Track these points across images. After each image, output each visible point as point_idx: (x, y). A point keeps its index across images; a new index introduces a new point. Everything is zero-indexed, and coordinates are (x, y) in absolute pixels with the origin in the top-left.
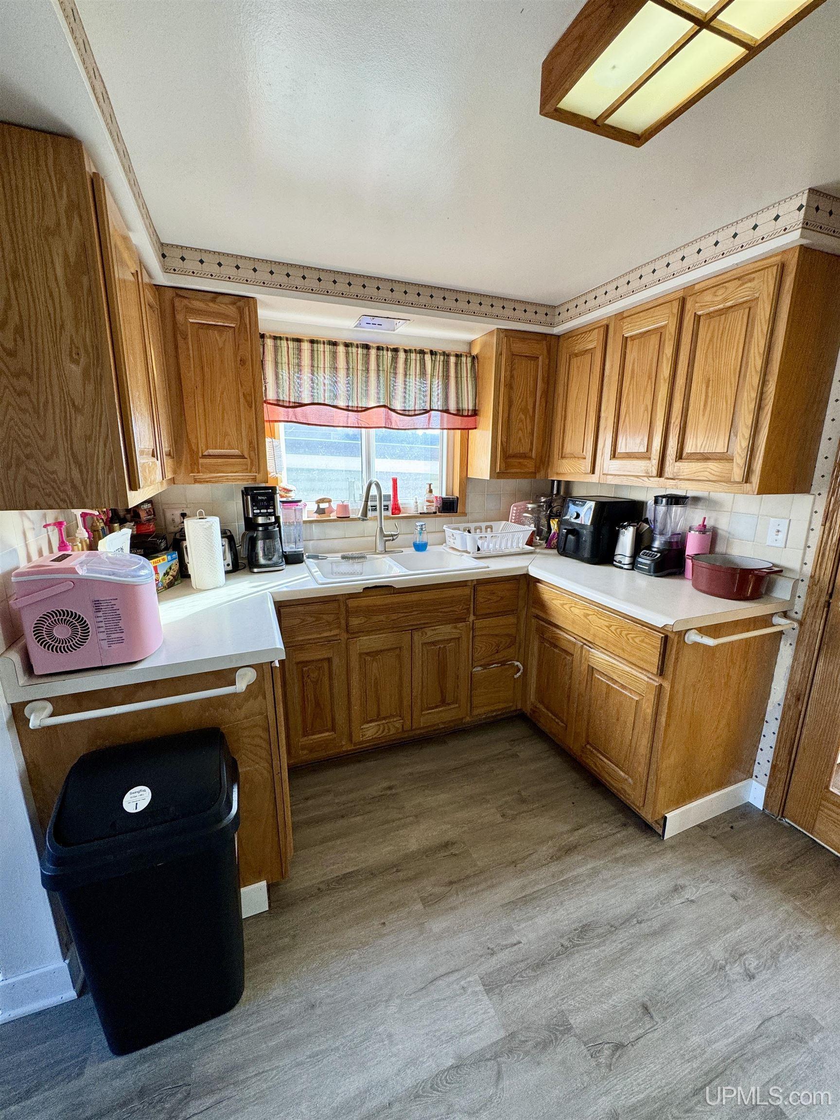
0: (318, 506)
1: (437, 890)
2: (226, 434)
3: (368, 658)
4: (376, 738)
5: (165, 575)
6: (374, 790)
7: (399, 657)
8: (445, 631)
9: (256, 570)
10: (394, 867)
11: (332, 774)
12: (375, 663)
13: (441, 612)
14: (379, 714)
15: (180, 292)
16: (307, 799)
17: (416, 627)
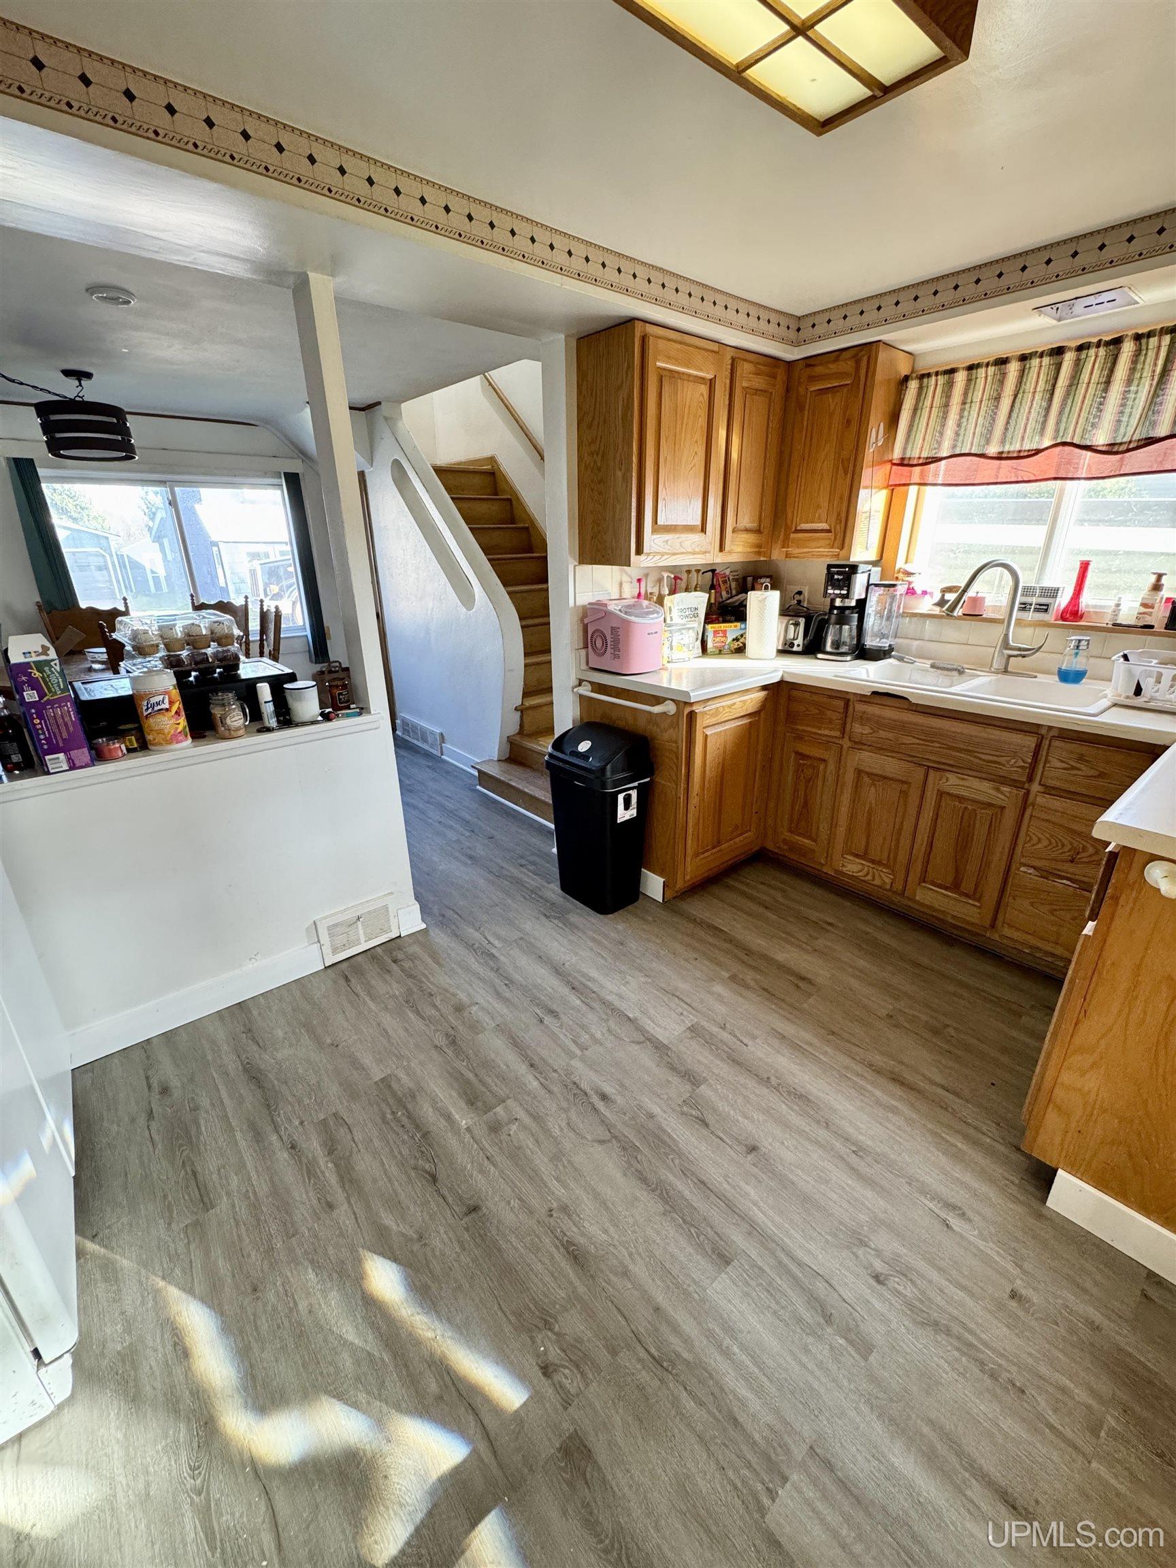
0: (943, 596)
1: (752, 983)
2: (819, 507)
3: (866, 779)
4: (856, 877)
5: (734, 640)
6: (814, 915)
7: (904, 794)
8: (982, 789)
9: (820, 656)
10: (749, 952)
11: (807, 887)
12: (873, 789)
13: (978, 758)
14: (866, 853)
15: (809, 362)
16: (762, 883)
17: (936, 766)
